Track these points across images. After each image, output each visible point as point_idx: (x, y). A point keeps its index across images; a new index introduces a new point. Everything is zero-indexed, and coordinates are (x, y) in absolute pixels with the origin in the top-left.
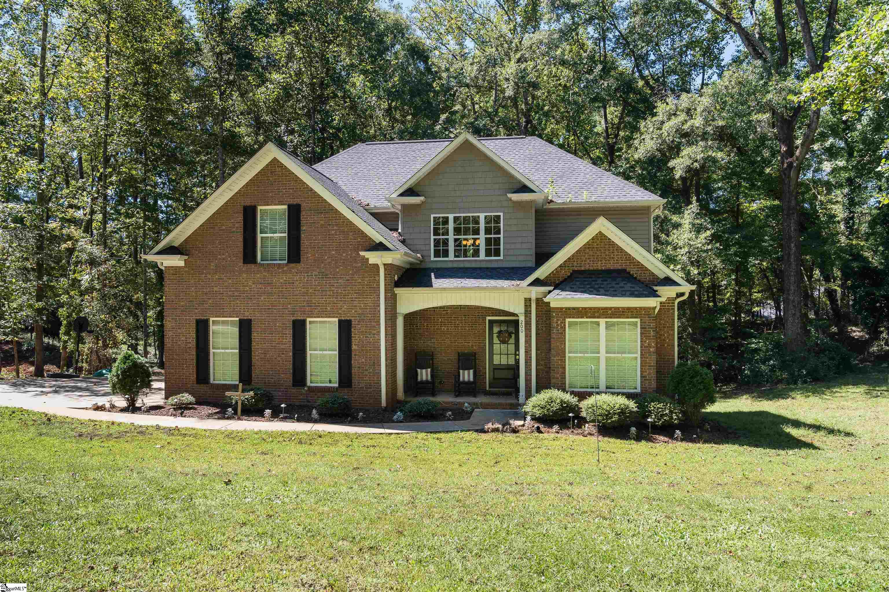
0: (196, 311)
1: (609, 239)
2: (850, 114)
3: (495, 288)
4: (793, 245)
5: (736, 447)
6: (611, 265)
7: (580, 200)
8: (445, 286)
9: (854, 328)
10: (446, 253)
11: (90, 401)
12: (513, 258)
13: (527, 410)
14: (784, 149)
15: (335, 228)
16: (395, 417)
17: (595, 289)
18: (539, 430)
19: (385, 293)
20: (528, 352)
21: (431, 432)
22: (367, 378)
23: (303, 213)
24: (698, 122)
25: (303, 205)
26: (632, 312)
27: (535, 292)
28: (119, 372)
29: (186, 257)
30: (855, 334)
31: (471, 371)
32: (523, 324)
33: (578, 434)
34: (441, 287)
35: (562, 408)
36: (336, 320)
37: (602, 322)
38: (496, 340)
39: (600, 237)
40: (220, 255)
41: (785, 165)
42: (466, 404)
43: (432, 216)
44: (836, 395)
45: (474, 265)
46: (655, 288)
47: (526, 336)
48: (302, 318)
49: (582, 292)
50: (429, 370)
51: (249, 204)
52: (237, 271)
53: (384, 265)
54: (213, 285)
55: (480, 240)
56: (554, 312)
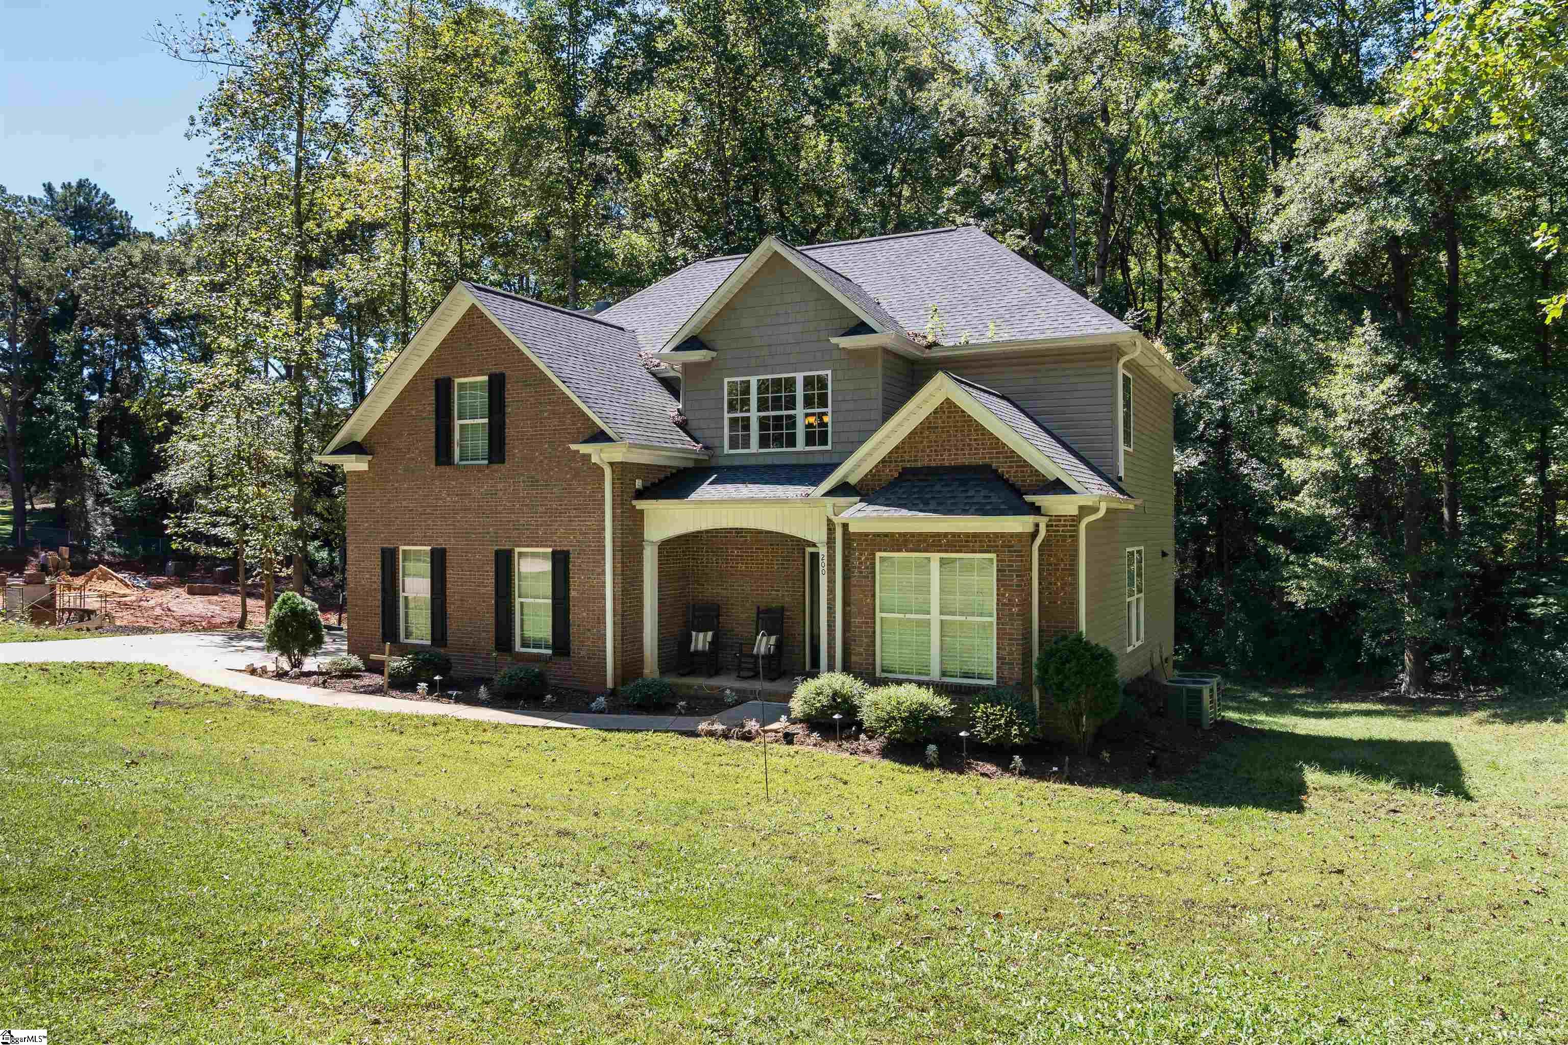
0: (382, 535)
3: (775, 500)
6: (966, 459)
7: (984, 341)
8: (706, 496)
10: (746, 442)
12: (847, 448)
15: (548, 408)
16: (594, 704)
18: (792, 737)
19: (613, 509)
20: (831, 608)
22: (589, 643)
23: (508, 387)
25: (508, 373)
26: (981, 541)
27: (835, 507)
29: (370, 457)
31: (774, 638)
32: (825, 561)
33: (847, 750)
34: (702, 498)
36: (550, 550)
37: (935, 557)
39: (948, 408)
40: (408, 452)
42: (728, 692)
43: (726, 380)
45: (787, 461)
46: (1030, 498)
47: (829, 581)
48: (508, 547)
49: (899, 506)
50: (710, 633)
51: (443, 376)
52: (428, 477)
53: (610, 464)
54: (401, 497)
55: (797, 417)
56: (855, 540)
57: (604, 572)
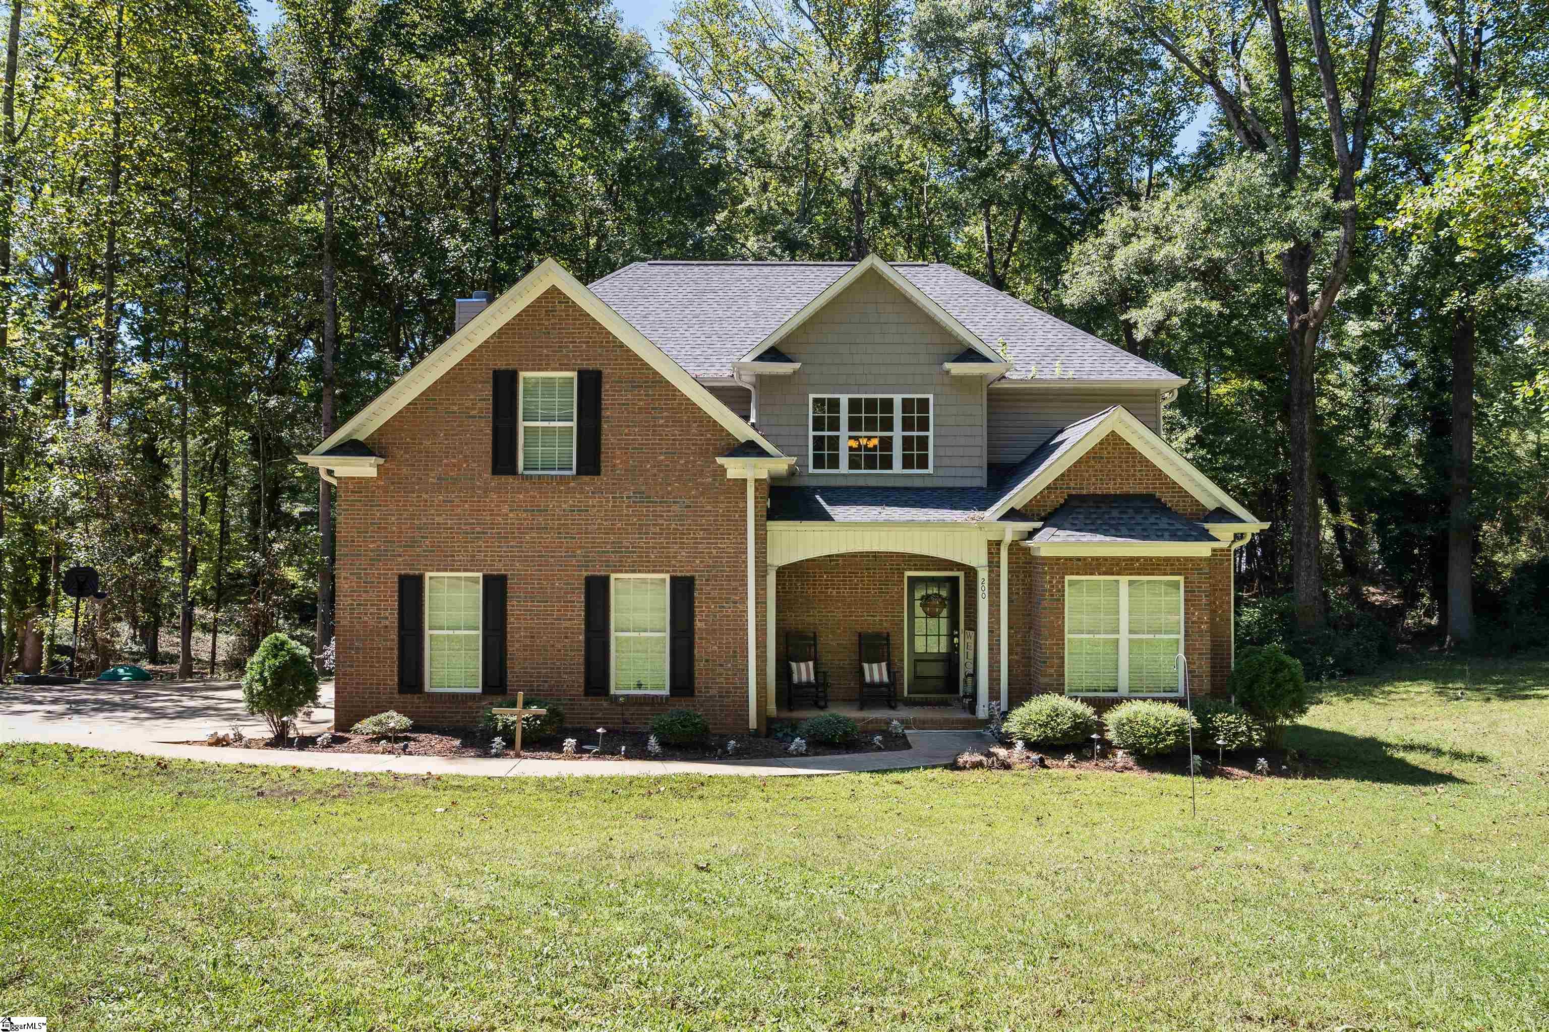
0: (400, 559)
1: (1128, 444)
2: (1468, 254)
3: (943, 523)
4: (1307, 454)
5: (1353, 783)
6: (1131, 487)
7: (1049, 377)
8: (853, 518)
9: (1372, 589)
10: (834, 462)
11: (204, 728)
12: (950, 472)
13: (1013, 730)
14: (1294, 298)
15: (665, 414)
16: (792, 747)
17: (1111, 526)
18: (1042, 763)
19: (756, 529)
20: (993, 632)
21: (877, 772)
22: (722, 680)
23: (606, 387)
24: (1178, 250)
25: (606, 371)
26: (1172, 565)
27: (1012, 530)
28: (266, 674)
29: (381, 461)
30: (1374, 598)
31: (884, 665)
32: (986, 585)
33: (1107, 768)
34: (847, 520)
35: (1075, 726)
36: (667, 576)
37: (1124, 580)
38: (919, 611)
39: (1113, 440)
40: (446, 457)
41: (1296, 325)
42: (895, 722)
43: (811, 396)
44: (1393, 696)
45: (883, 483)
46: (1207, 526)
47: (990, 605)
48: (603, 573)
49: (1091, 531)
50: (811, 664)
51: (503, 367)
52: (479, 488)
53: (756, 480)
54: (432, 512)
55: (894, 439)
56: (1045, 564)
57: (744, 600)
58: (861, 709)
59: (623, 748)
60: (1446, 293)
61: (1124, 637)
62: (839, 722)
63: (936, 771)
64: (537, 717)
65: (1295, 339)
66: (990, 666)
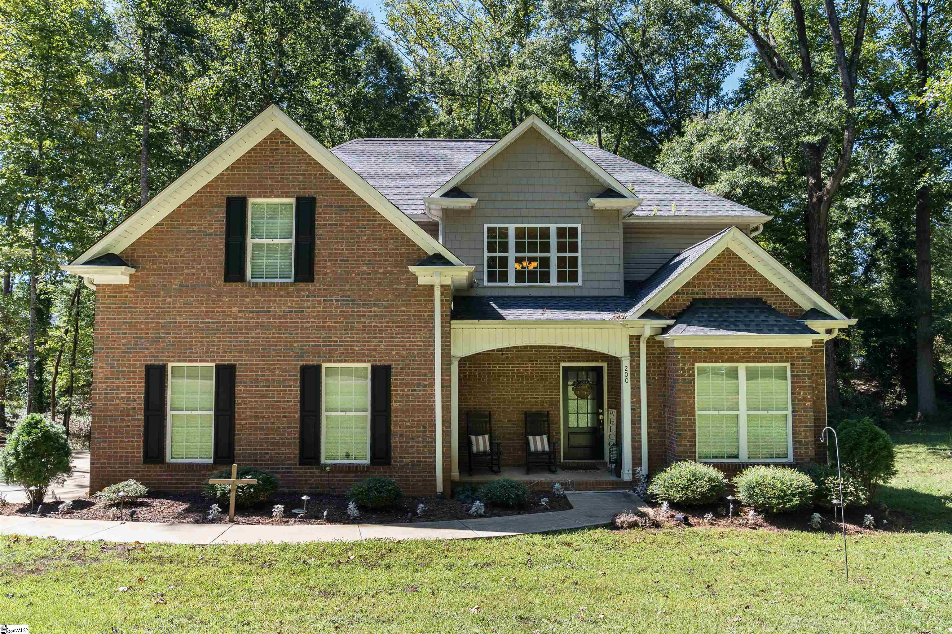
0: (147, 352)
1: (739, 258)
3: (594, 321)
6: (742, 293)
7: (666, 215)
9: (856, 381)
10: (504, 277)
12: (595, 284)
13: (656, 492)
14: (812, 181)
15: (368, 232)
16: (473, 509)
17: (732, 323)
18: (686, 521)
19: (442, 326)
20: (636, 410)
22: (414, 451)
23: (319, 210)
24: (738, 144)
25: (319, 198)
26: (781, 354)
27: (649, 327)
28: (19, 449)
29: (133, 271)
31: (545, 437)
32: (628, 372)
33: (741, 525)
35: (712, 489)
36: (368, 365)
37: (742, 367)
38: (571, 394)
39: (728, 255)
40: (187, 268)
41: (815, 200)
42: (557, 485)
43: (486, 226)
45: (541, 293)
47: (632, 388)
48: (315, 363)
49: (714, 326)
50: (487, 437)
51: (236, 195)
52: (213, 293)
53: (442, 286)
54: (175, 312)
55: (551, 259)
56: (679, 354)
57: (433, 384)
58: (528, 473)
59: (325, 513)
60: (920, 175)
61: (743, 412)
62: (512, 487)
63: (598, 531)
64: (252, 486)
65: (814, 209)
66: (632, 438)
